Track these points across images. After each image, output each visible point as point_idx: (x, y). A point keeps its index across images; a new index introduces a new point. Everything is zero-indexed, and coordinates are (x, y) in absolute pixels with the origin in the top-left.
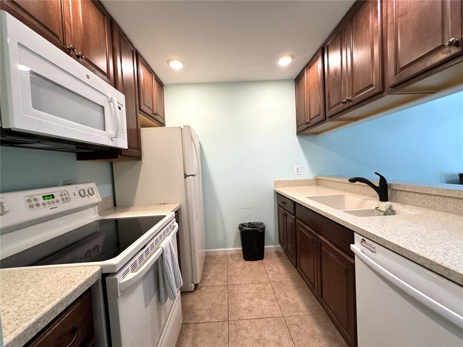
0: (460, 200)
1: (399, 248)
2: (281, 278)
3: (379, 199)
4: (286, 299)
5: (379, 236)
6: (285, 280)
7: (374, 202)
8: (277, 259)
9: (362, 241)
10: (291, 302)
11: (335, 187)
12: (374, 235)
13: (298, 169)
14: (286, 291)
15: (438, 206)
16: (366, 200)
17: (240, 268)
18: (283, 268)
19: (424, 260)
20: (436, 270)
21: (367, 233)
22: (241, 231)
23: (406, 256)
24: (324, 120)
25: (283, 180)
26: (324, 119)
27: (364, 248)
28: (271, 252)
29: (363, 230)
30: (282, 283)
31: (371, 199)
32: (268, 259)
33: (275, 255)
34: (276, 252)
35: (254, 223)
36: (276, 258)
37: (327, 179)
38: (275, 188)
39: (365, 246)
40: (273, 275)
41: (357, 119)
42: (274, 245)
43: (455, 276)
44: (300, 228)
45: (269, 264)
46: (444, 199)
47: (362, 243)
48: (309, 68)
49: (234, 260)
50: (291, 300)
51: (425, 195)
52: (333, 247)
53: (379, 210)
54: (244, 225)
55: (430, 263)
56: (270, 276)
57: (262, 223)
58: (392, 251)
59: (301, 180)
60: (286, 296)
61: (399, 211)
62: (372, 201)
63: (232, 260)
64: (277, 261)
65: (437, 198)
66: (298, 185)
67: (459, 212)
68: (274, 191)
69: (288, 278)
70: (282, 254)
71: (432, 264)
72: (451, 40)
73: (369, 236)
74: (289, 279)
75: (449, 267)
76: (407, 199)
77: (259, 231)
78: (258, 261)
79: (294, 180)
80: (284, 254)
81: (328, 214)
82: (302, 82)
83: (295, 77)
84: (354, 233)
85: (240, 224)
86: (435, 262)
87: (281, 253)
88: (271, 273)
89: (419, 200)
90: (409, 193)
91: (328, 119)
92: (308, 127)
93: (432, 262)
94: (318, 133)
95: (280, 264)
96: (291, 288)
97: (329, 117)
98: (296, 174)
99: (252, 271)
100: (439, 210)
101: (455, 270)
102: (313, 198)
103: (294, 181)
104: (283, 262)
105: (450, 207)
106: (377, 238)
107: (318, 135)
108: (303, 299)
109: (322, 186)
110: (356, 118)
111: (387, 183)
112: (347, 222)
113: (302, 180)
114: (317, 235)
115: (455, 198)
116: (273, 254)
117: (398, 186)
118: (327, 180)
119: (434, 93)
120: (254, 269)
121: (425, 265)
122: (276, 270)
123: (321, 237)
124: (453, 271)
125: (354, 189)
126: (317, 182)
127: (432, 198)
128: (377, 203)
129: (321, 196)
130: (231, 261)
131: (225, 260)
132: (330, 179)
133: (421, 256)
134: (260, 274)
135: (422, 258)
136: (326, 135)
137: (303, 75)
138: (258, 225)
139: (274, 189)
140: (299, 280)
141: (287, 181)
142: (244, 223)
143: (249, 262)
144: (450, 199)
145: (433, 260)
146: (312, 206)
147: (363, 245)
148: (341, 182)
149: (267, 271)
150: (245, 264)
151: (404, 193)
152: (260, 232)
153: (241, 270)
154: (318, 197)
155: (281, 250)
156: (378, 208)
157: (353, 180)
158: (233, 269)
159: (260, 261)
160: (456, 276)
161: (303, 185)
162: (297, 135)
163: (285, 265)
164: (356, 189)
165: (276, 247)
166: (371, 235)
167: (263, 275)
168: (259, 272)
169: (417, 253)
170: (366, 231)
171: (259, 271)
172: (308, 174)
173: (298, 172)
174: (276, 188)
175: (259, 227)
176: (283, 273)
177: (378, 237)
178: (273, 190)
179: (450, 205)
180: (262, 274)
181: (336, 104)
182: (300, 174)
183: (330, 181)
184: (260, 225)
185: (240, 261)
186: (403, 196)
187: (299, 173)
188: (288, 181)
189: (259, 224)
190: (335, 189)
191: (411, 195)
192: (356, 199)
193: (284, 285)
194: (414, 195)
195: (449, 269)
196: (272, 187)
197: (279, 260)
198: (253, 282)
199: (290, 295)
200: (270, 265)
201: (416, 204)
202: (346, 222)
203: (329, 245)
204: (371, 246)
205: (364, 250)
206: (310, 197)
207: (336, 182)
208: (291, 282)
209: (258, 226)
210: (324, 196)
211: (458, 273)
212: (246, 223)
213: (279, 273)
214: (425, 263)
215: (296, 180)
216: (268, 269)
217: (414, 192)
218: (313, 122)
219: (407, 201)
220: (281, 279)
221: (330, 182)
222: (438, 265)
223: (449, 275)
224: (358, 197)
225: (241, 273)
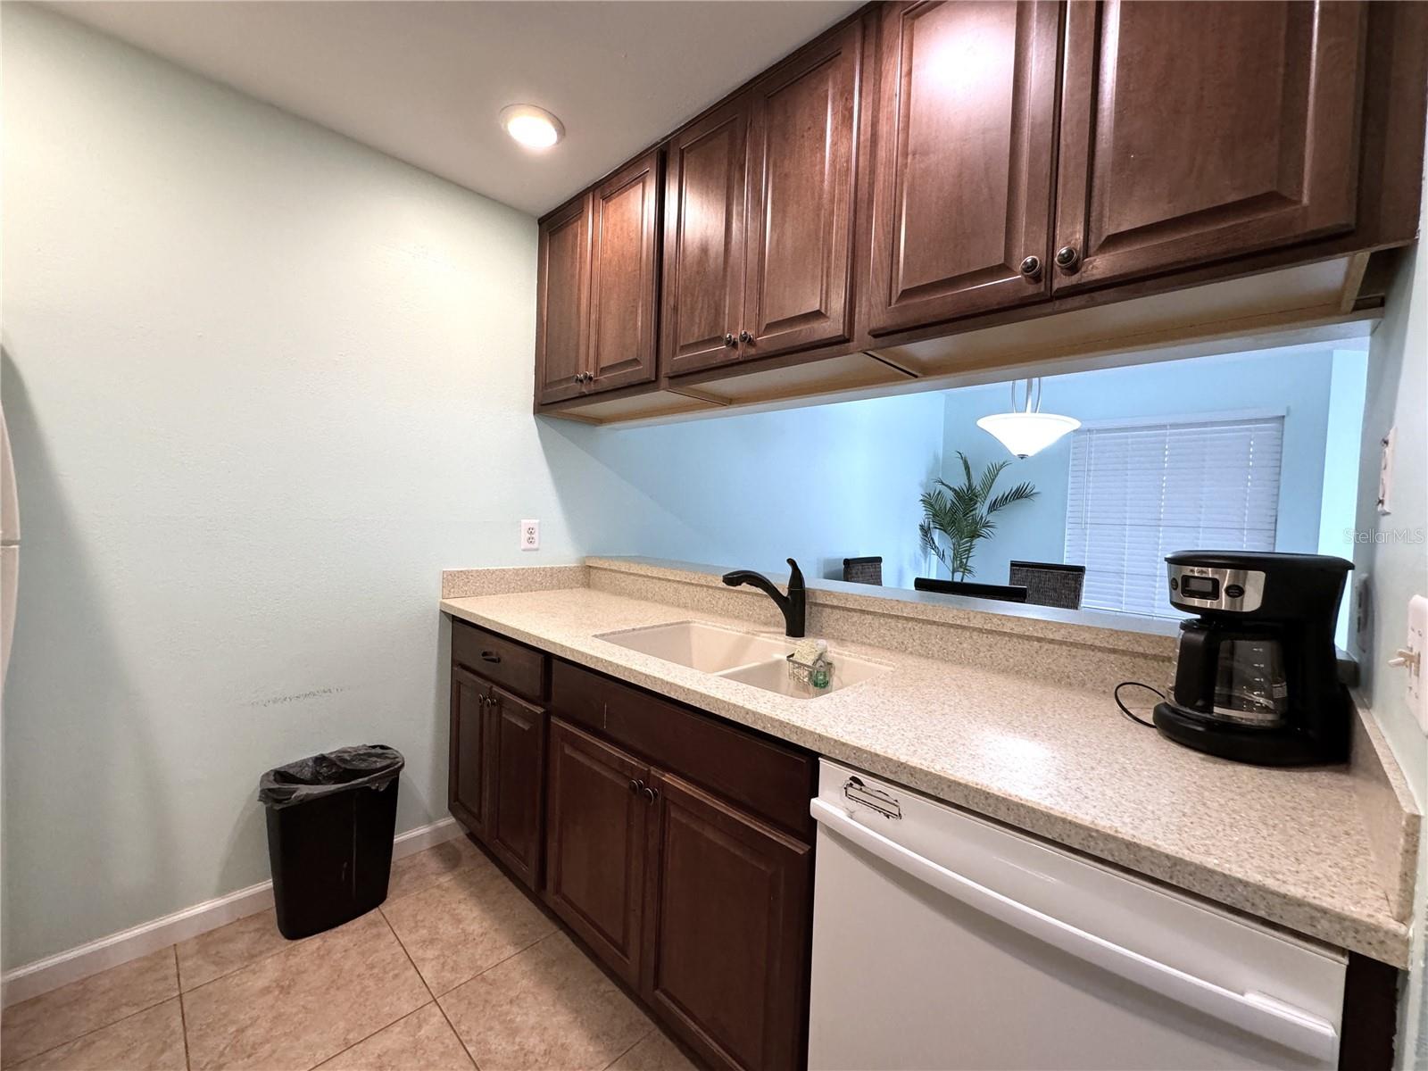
0: (952, 630)
1: (987, 798)
2: (476, 961)
3: (785, 631)
4: (513, 1043)
5: (919, 766)
6: (493, 961)
7: (776, 639)
8: (445, 880)
9: (851, 785)
10: (537, 1050)
11: (650, 595)
12: (902, 764)
13: (531, 531)
14: (508, 1007)
15: (910, 645)
16: (753, 634)
17: (266, 991)
18: (476, 912)
19: (1067, 826)
20: (1102, 851)
21: (875, 758)
22: (278, 807)
23: (1010, 821)
24: (653, 382)
25: (477, 571)
26: (653, 379)
27: (853, 805)
28: (413, 856)
29: (859, 749)
30: (484, 980)
31: (767, 630)
32: (405, 892)
33: (433, 865)
34: (433, 848)
35: (346, 756)
36: (439, 874)
37: (623, 570)
38: (444, 601)
39: (857, 800)
40: (442, 960)
41: (727, 401)
42: (430, 821)
43: (1153, 863)
44: (568, 751)
45: (415, 916)
46: (924, 627)
47: (849, 789)
48: (607, 198)
49: (220, 962)
50: (533, 1041)
51: (886, 619)
52: (721, 807)
53: (796, 662)
54: (291, 771)
55: (1083, 834)
56: (427, 973)
57: (382, 747)
58: (955, 808)
59: (538, 570)
60: (513, 1032)
61: (842, 661)
62: (770, 638)
63: (213, 968)
64: (447, 890)
65: (910, 624)
66: (529, 588)
67: (950, 657)
68: (442, 611)
69: (502, 947)
70: (462, 847)
71: (1091, 837)
72: (1029, 259)
73: (883, 768)
74: (510, 950)
75: (1135, 840)
76: (845, 628)
77: (373, 788)
78: (361, 921)
79: (518, 570)
80: (469, 850)
81: (717, 700)
82: (570, 237)
83: (542, 212)
84: (820, 759)
85: (267, 774)
86: (1097, 831)
87: (457, 845)
88: (430, 953)
89: (873, 630)
90: (851, 614)
91: (664, 382)
92: (587, 393)
93: (1089, 832)
94: (599, 421)
95: (462, 897)
96: (524, 982)
97: (670, 378)
98: (523, 547)
99: (341, 982)
100: (911, 653)
101: (1153, 847)
102: (612, 636)
103: (516, 572)
104: (471, 884)
105: (934, 645)
106: (912, 775)
107: (596, 426)
108: (577, 1012)
109: (602, 589)
110: (727, 398)
111: (806, 586)
112: (798, 728)
113: (544, 569)
114: (649, 770)
115: (943, 625)
116: (424, 860)
117: (830, 595)
118: (622, 572)
119: (916, 377)
120: (348, 965)
121: (1067, 842)
122: (447, 930)
123: (668, 778)
124: (1149, 849)
125: (707, 600)
126: (587, 576)
127: (900, 625)
128: (783, 643)
129: (634, 629)
130: (208, 972)
131: (161, 987)
132: (635, 569)
133: (1057, 818)
134: (381, 980)
135: (1061, 823)
136: (618, 430)
137: (580, 213)
138: (364, 760)
139: (441, 603)
140: (543, 937)
141: (494, 572)
142: (289, 766)
143: (312, 944)
144: (934, 627)
145: (1092, 826)
146: (640, 673)
147: (851, 797)
148: (669, 580)
149: (412, 950)
150: (293, 961)
151: (837, 614)
152: (377, 789)
153: (277, 999)
154: (624, 631)
155: (458, 834)
156: (793, 655)
157: (734, 579)
158: (225, 1015)
159: (372, 915)
160: (1156, 861)
161: (546, 588)
162: (535, 412)
163: (480, 894)
164: (714, 602)
165: (438, 830)
166: (890, 764)
167: (396, 976)
168: (376, 971)
169: (1045, 810)
170: (871, 753)
171: (372, 967)
172: (561, 551)
173: (530, 541)
174: (447, 601)
175: (374, 766)
176: (481, 931)
177: (913, 771)
178: (438, 605)
179: (933, 642)
180: (391, 974)
181: (700, 339)
182: (537, 550)
183: (631, 574)
184: (375, 759)
185: (261, 953)
186: (837, 620)
187: (535, 546)
188: (497, 573)
189: (370, 755)
190: (646, 599)
191: (855, 619)
192: (726, 631)
193: (493, 983)
194: (863, 617)
195: (1137, 846)
196: (432, 598)
197: (455, 878)
198: (350, 1036)
199: (524, 1017)
200: (419, 918)
201: (865, 640)
202: (793, 726)
203: (707, 802)
204: (884, 797)
205: (856, 813)
206: (603, 635)
207: (653, 578)
208: (516, 958)
209: (363, 766)
210: (640, 629)
211: (1161, 854)
212: (303, 764)
213: (463, 938)
214: (1069, 836)
215: (523, 569)
216: (414, 937)
217: (863, 612)
218: (606, 380)
219: (845, 634)
220: (479, 963)
221: (632, 577)
222: (1107, 838)
223: (1137, 861)
224: (729, 627)
225: (278, 1017)
